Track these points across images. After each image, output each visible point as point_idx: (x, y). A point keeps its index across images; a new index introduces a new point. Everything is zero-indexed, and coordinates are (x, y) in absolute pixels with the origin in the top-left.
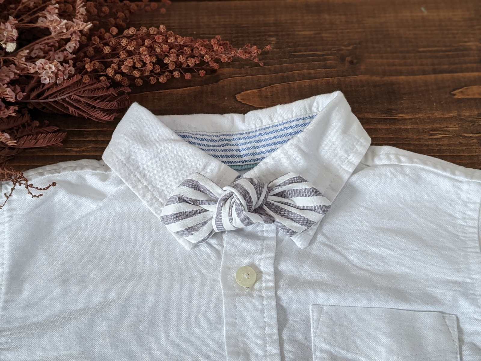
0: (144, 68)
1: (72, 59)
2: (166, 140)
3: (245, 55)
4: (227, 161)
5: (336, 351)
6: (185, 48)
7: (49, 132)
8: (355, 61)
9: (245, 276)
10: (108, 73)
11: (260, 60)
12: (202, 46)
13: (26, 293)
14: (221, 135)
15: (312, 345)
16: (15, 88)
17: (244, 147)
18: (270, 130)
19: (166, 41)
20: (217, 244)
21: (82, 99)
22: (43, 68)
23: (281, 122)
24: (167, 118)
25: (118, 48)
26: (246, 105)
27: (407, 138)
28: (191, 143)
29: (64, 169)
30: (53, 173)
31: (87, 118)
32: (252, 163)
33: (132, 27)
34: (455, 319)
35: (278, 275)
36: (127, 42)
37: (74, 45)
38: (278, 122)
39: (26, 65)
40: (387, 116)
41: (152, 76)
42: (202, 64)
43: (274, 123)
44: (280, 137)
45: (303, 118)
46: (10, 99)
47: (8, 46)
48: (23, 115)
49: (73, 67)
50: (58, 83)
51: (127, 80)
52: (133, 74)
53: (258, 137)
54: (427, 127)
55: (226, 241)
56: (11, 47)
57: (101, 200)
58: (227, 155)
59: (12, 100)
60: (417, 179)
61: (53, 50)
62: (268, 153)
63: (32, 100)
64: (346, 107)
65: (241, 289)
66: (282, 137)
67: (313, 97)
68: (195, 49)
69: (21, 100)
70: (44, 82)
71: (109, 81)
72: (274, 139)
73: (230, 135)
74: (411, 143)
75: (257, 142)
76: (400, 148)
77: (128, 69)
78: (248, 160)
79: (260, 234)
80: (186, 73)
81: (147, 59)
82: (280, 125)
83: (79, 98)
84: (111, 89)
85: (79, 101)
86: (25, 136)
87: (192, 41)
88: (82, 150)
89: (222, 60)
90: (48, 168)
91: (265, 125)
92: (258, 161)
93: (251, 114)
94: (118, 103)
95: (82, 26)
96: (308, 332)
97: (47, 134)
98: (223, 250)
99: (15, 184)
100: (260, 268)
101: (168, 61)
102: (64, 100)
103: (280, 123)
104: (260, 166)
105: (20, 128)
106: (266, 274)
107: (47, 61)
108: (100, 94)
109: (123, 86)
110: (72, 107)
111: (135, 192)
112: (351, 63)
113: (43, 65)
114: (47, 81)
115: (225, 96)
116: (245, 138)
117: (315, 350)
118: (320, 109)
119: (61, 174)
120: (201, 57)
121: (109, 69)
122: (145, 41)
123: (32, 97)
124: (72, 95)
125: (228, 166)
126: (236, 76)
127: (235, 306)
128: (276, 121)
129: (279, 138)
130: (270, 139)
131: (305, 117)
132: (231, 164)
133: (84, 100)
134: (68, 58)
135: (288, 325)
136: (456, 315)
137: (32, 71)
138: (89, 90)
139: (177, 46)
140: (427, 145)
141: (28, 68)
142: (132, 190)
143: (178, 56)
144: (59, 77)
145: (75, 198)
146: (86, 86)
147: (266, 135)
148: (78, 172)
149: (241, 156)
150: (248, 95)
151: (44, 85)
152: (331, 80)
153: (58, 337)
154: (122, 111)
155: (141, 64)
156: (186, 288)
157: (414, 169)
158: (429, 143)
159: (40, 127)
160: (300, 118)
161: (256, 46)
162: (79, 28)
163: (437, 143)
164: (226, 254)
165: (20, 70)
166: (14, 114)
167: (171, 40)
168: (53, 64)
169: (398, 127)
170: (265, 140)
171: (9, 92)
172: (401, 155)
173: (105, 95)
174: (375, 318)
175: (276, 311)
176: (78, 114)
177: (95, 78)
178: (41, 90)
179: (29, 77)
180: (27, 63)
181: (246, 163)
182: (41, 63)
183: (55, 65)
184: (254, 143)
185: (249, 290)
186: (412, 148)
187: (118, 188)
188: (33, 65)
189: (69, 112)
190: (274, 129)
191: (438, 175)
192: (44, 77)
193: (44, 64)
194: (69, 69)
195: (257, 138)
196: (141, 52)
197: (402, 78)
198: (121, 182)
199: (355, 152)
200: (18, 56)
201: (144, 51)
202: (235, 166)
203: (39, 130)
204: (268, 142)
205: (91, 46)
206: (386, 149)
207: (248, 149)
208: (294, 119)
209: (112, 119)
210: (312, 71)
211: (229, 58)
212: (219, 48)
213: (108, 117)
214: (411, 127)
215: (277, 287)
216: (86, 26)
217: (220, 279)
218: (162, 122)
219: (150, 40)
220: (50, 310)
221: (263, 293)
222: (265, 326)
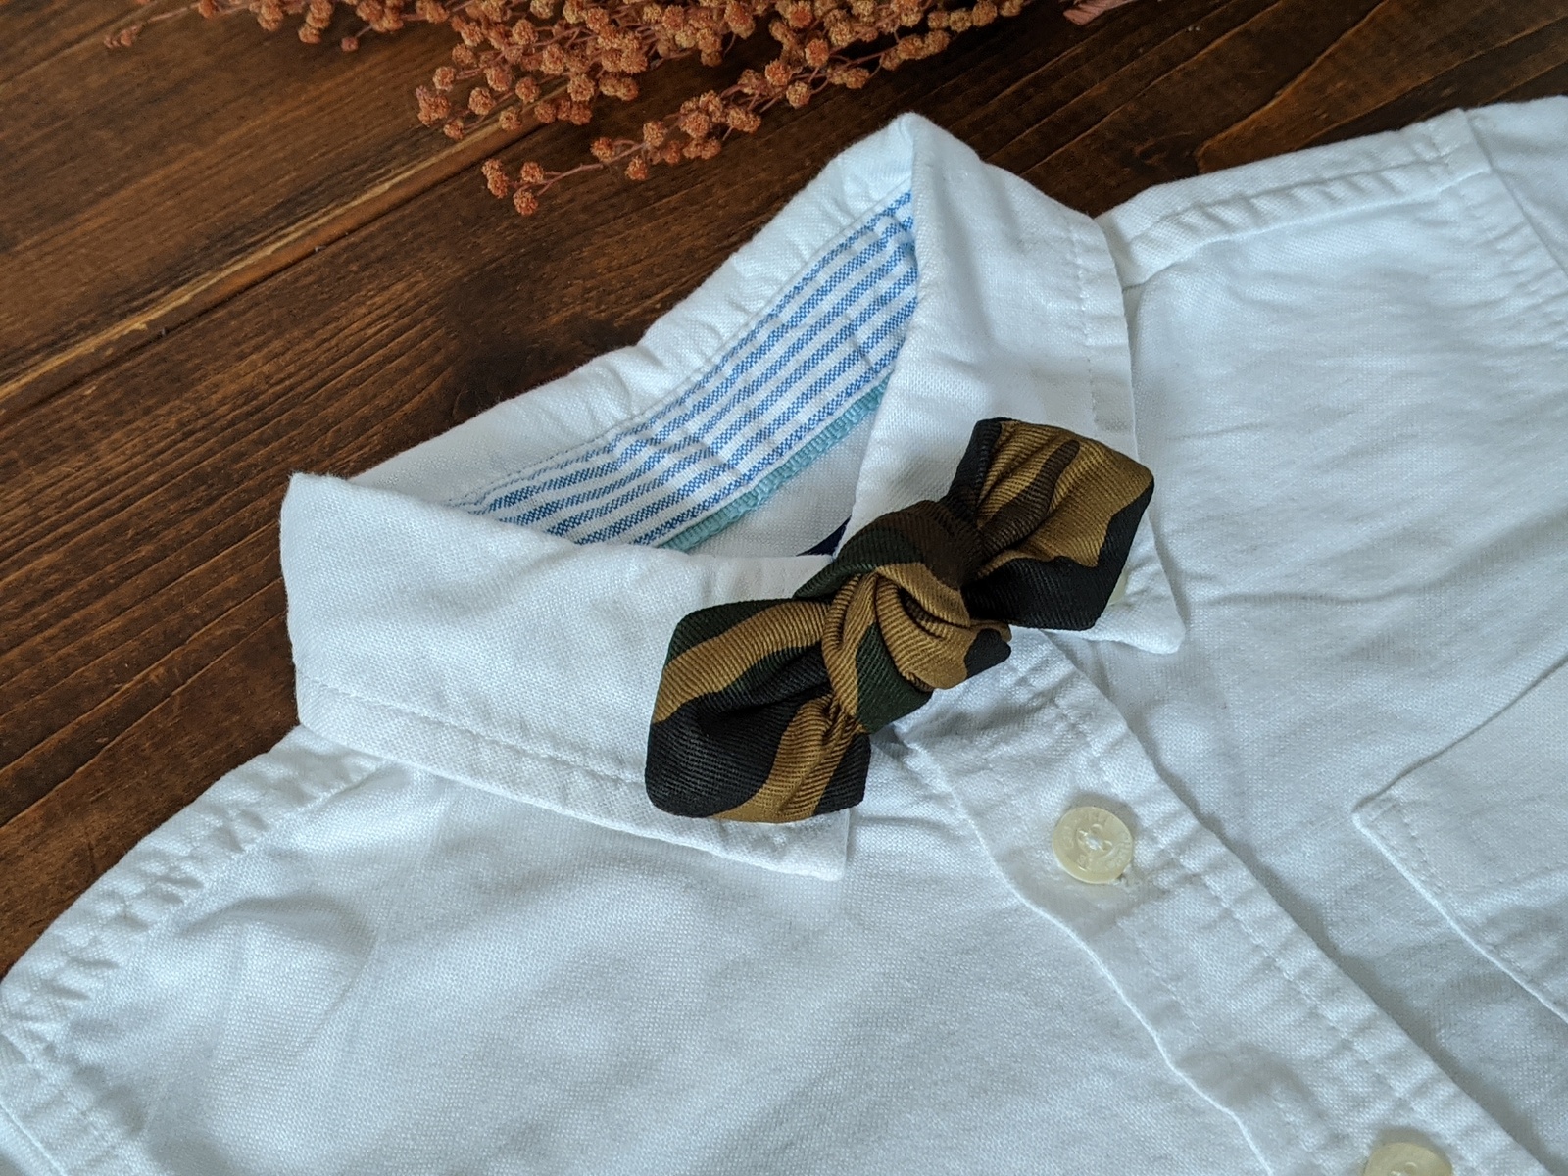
55: (945, 771)
164: (977, 813)
221: (1184, 864)
222: (1268, 958)
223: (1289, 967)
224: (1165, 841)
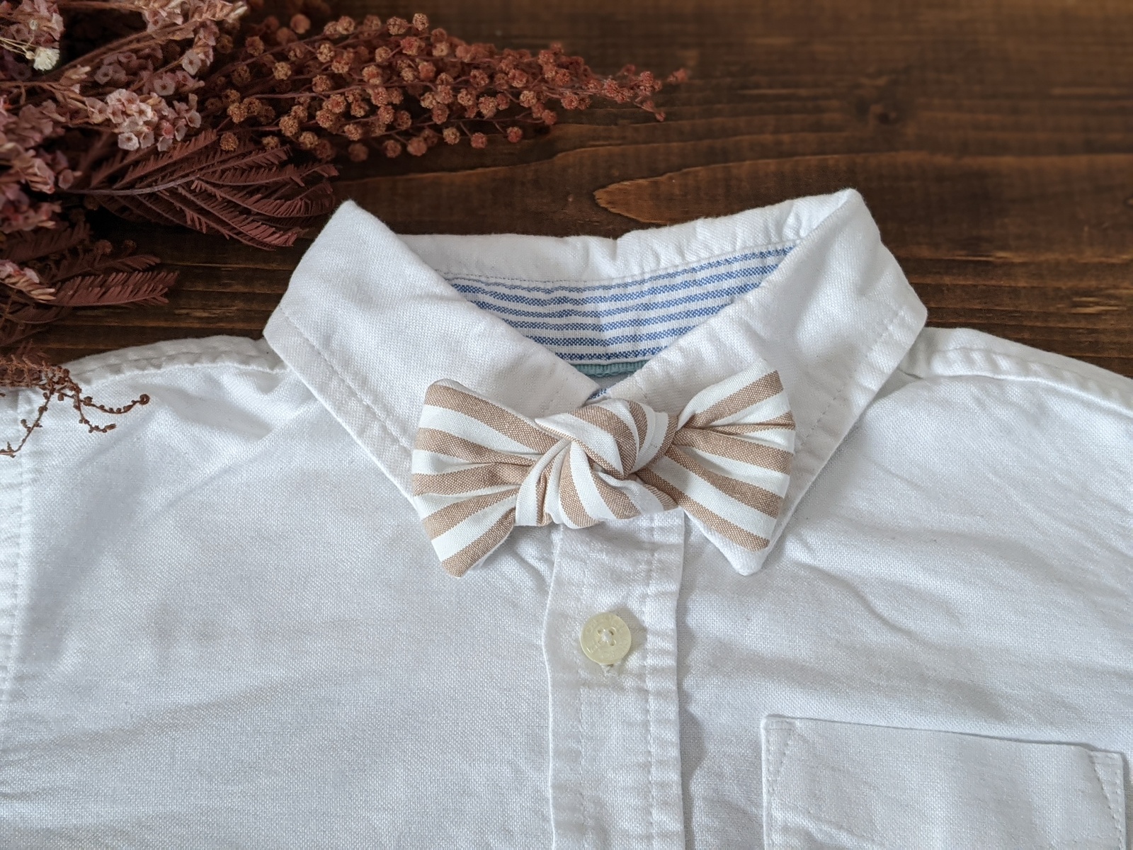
0: (372, 118)
1: (197, 91)
2: (421, 297)
3: (622, 94)
4: (569, 354)
5: (821, 830)
6: (474, 72)
7: (135, 270)
8: (893, 115)
9: (604, 639)
10: (283, 128)
11: (658, 105)
12: (516, 67)
13: (70, 661)
14: (557, 289)
15: (764, 814)
16: (54, 159)
17: (611, 321)
18: (679, 280)
19: (427, 53)
20: (536, 558)
21: (219, 193)
22: (124, 113)
23: (706, 262)
24: (426, 241)
25: (308, 66)
26: (619, 218)
27: (1016, 311)
28: (482, 306)
29: (171, 359)
30: (143, 369)
31: (228, 238)
32: (630, 360)
33: (345, 15)
34: (1120, 763)
35: (684, 636)
36: (332, 54)
37: (202, 56)
38: (699, 261)
39: (83, 103)
40: (968, 256)
41: (389, 137)
42: (514, 112)
43: (688, 263)
44: (703, 299)
45: (761, 253)
46: (40, 187)
47: (39, 56)
48: (73, 226)
49: (197, 111)
50: (159, 149)
51: (328, 145)
52: (344, 132)
53: (647, 297)
54: (1066, 284)
55: (561, 549)
56: (45, 59)
57: (260, 437)
58: (569, 339)
59: (47, 189)
60: (1038, 415)
61: (151, 66)
62: (672, 336)
63: (97, 188)
64: (867, 227)
65: (594, 668)
66: (707, 298)
67: (787, 203)
68: (499, 75)
69: (70, 188)
70: (125, 146)
71: (285, 148)
72: (686, 302)
73: (578, 290)
74: (1025, 323)
75: (644, 310)
76: (997, 335)
77: (331, 121)
78: (620, 353)
79: (644, 536)
80: (474, 133)
81: (380, 96)
82: (702, 268)
83: (210, 188)
84: (291, 167)
85: (210, 197)
86: (77, 276)
87: (491, 55)
88: (213, 316)
89: (565, 103)
90: (132, 353)
91: (666, 269)
92: (644, 355)
93: (632, 241)
94: (306, 203)
95: (222, 9)
96: (755, 782)
97: (130, 274)
98: (551, 573)
99: (47, 398)
100: (643, 618)
101: (431, 103)
102: (172, 191)
103: (703, 263)
104: (651, 370)
105: (63, 257)
106: (657, 634)
107: (134, 94)
108: (262, 179)
109: (320, 161)
110: (193, 210)
111: (340, 420)
112: (884, 119)
113: (123, 104)
114: (134, 144)
115: (568, 194)
116: (616, 298)
117: (770, 826)
118: (803, 233)
119: (162, 370)
120: (512, 94)
121: (286, 118)
122: (377, 51)
123: (95, 182)
124: (192, 182)
125: (572, 365)
126: (597, 143)
127: (578, 710)
128: (694, 258)
129: (698, 300)
130: (676, 302)
131: (764, 251)
132: (579, 362)
133: (223, 195)
134: (186, 88)
135: (706, 763)
136: (1122, 754)
137: (97, 118)
138: (236, 169)
139: (454, 65)
140: (1065, 331)
141: (86, 110)
142: (334, 414)
143: (456, 90)
144: (161, 135)
145: (196, 430)
146: (229, 159)
147: (668, 291)
148: (205, 367)
149: (604, 343)
150: (625, 192)
151: (126, 152)
152: (831, 159)
153: (144, 771)
154: (315, 222)
155: (364, 108)
156: (460, 663)
157: (1031, 389)
158: (1069, 325)
159: (114, 255)
160: (754, 254)
161: (649, 72)
162: (214, 16)
163: (1090, 326)
164: (559, 582)
165: (68, 115)
166: (50, 224)
167: (441, 50)
168: (148, 104)
169: (993, 282)
170: (663, 305)
171: (39, 168)
172: (999, 354)
173: (276, 183)
174: (920, 756)
175: (677, 728)
176: (208, 226)
177: (251, 140)
178: (117, 166)
179: (88, 133)
180: (85, 99)
181: (617, 360)
182: (119, 100)
183: (153, 106)
184: (636, 310)
185: (613, 673)
186: (1026, 336)
187: (302, 410)
188: (99, 104)
189: (186, 222)
190: (688, 277)
191: (1088, 405)
192: (126, 135)
193: (126, 103)
194: (187, 116)
195: (645, 300)
196: (366, 79)
197: (1007, 161)
198: (308, 397)
199: (886, 343)
200: (62, 81)
201: (373, 76)
202: (588, 365)
203: (111, 263)
204: (673, 310)
205: (243, 61)
206: (961, 337)
207: (622, 324)
208: (737, 255)
209: (290, 243)
210: (786, 138)
211: (582, 100)
212: (557, 73)
213: (279, 238)
214: (1025, 285)
215: (682, 668)
216: (233, 10)
217: (542, 642)
218: (414, 250)
219: (388, 49)
220: (126, 703)
221: (647, 681)
222: (650, 762)
223: (656, 774)
224: (650, 661)
